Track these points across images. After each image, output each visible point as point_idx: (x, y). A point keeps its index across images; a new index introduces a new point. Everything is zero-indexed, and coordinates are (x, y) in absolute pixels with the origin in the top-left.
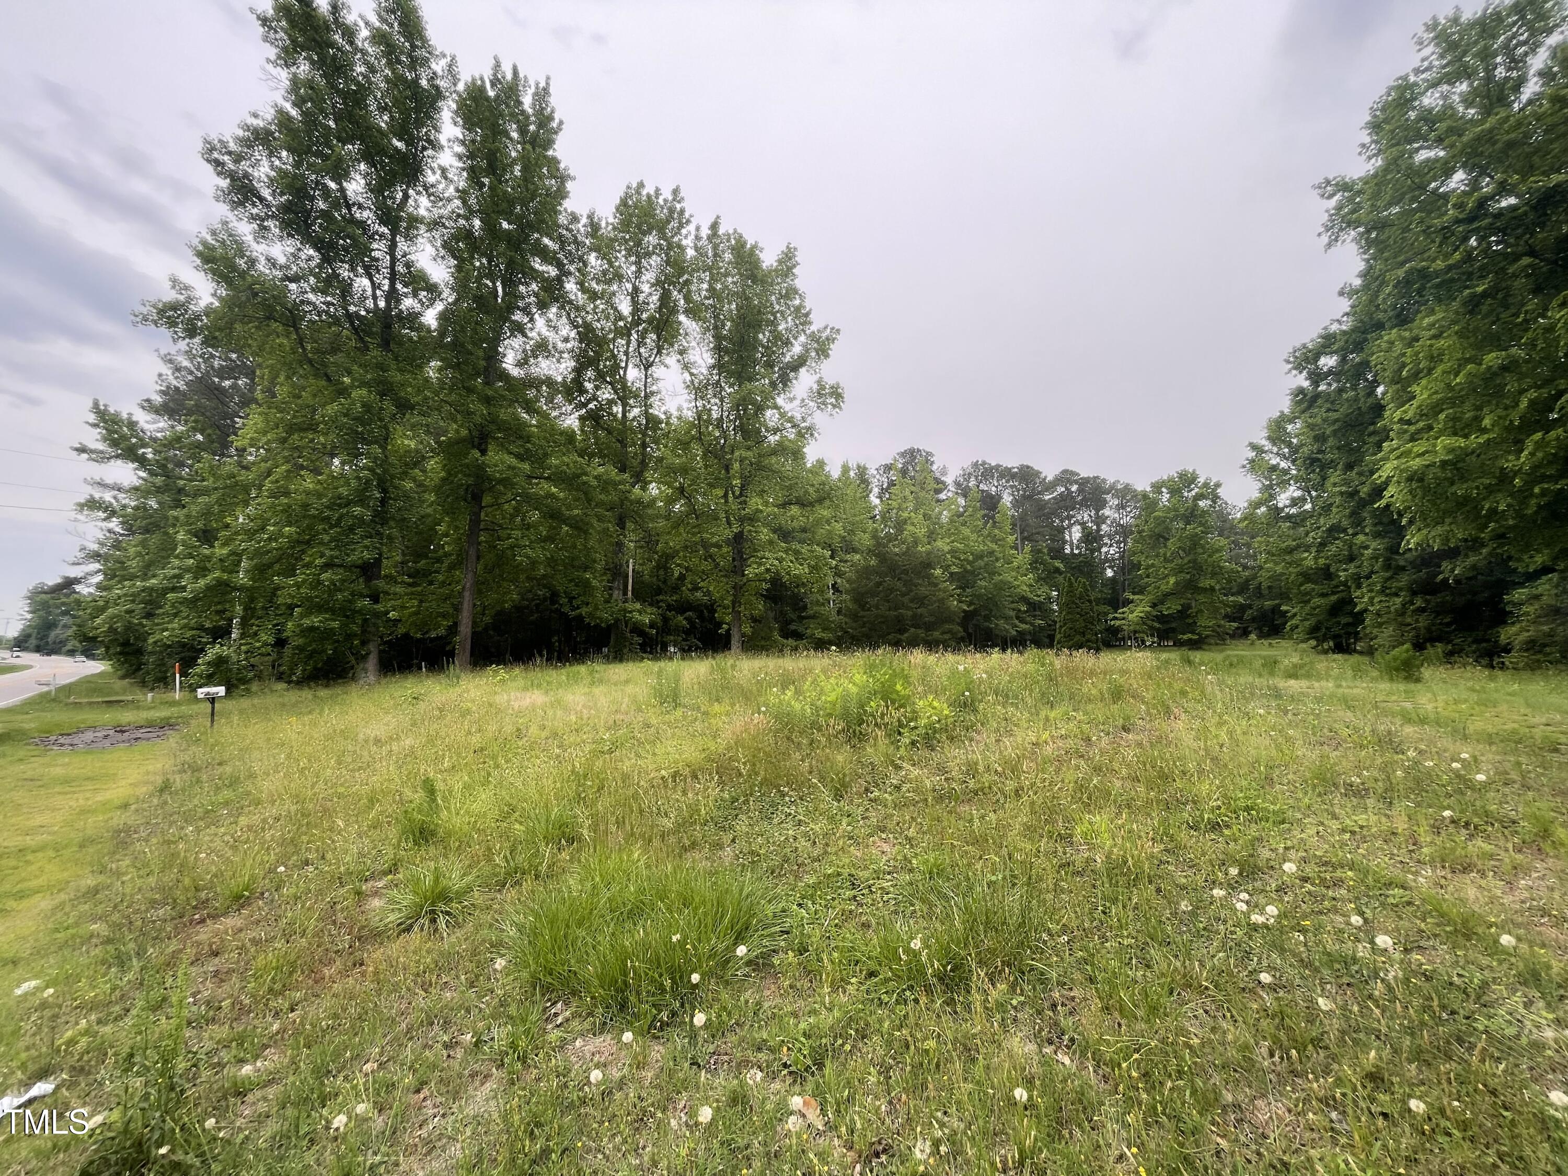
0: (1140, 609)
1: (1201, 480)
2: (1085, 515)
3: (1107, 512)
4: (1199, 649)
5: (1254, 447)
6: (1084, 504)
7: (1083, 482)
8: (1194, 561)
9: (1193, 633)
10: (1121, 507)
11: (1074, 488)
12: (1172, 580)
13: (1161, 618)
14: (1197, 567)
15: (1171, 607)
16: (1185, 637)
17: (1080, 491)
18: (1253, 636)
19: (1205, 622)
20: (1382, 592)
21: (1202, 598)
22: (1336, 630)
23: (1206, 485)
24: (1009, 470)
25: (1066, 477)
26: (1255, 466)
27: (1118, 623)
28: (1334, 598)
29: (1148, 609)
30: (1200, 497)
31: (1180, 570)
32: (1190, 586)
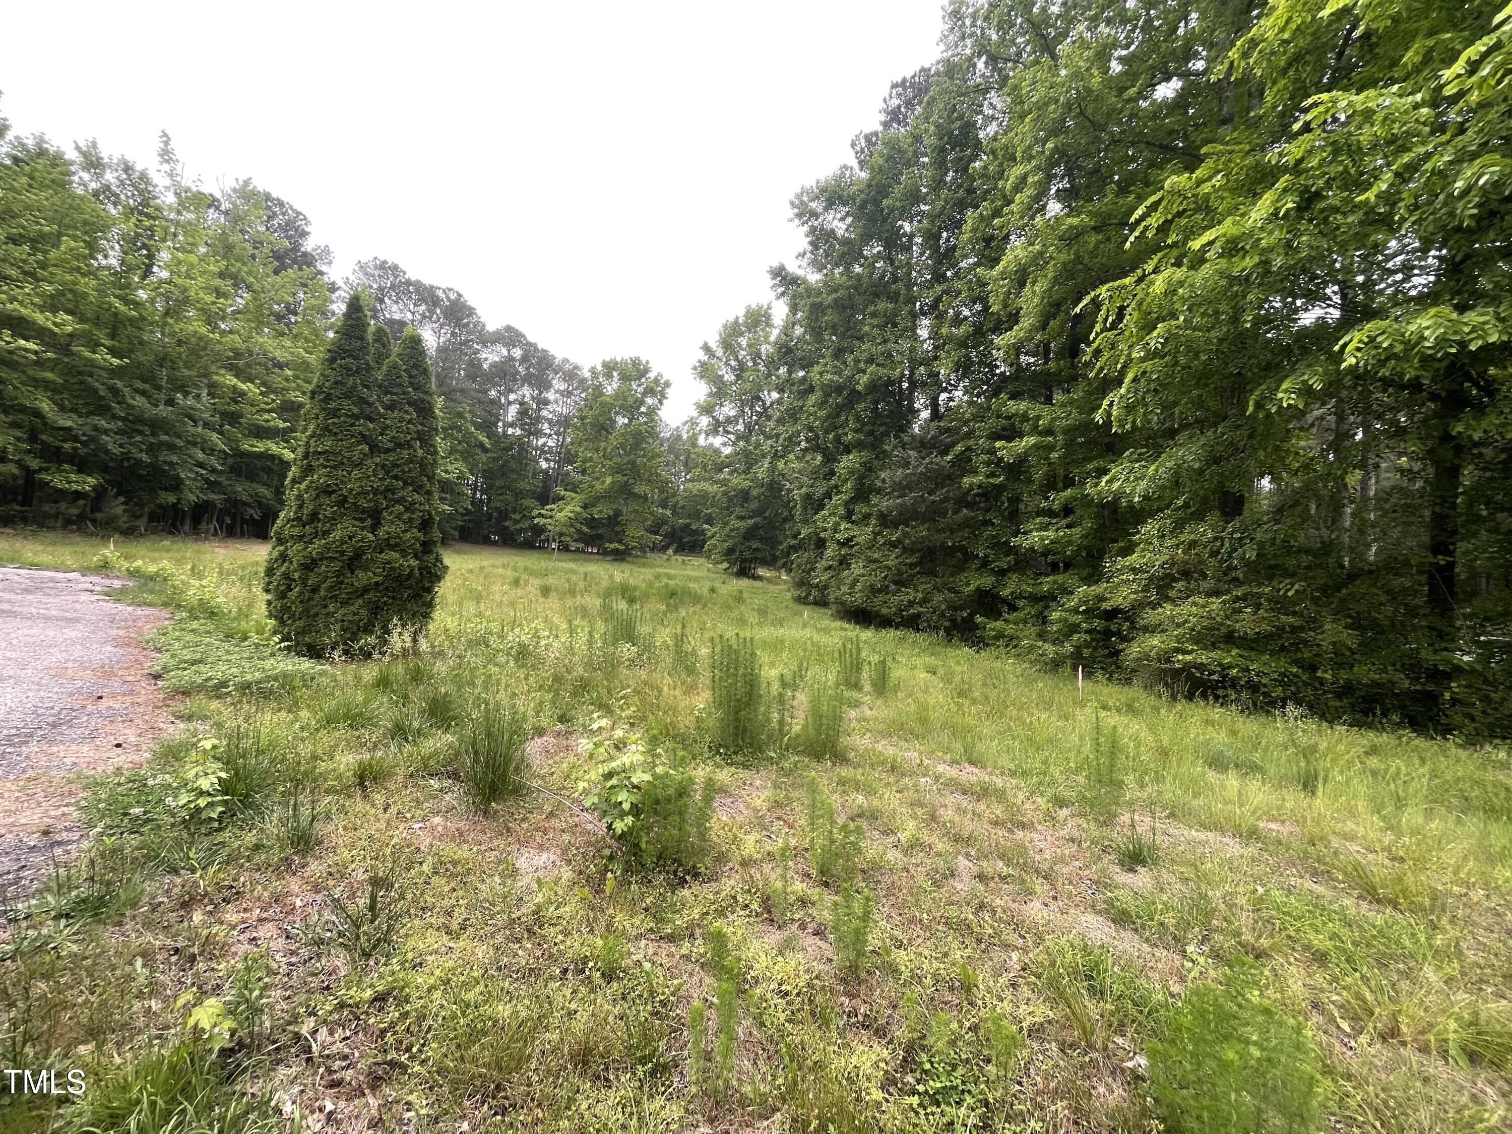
0: (569, 508)
1: (652, 375)
2: (527, 392)
3: (551, 396)
4: (623, 560)
5: (706, 348)
6: (528, 379)
7: (530, 350)
8: (633, 463)
9: (620, 542)
10: (568, 394)
11: (517, 353)
12: (609, 480)
13: (591, 522)
14: (634, 470)
15: (602, 511)
16: (612, 546)
17: (524, 359)
18: (670, 551)
19: (635, 532)
20: (848, 516)
21: (634, 505)
22: (747, 555)
23: (656, 381)
24: (431, 290)
25: (510, 337)
26: (705, 371)
27: (542, 521)
28: (751, 522)
29: (578, 509)
30: (650, 391)
31: (618, 470)
32: (624, 491)
